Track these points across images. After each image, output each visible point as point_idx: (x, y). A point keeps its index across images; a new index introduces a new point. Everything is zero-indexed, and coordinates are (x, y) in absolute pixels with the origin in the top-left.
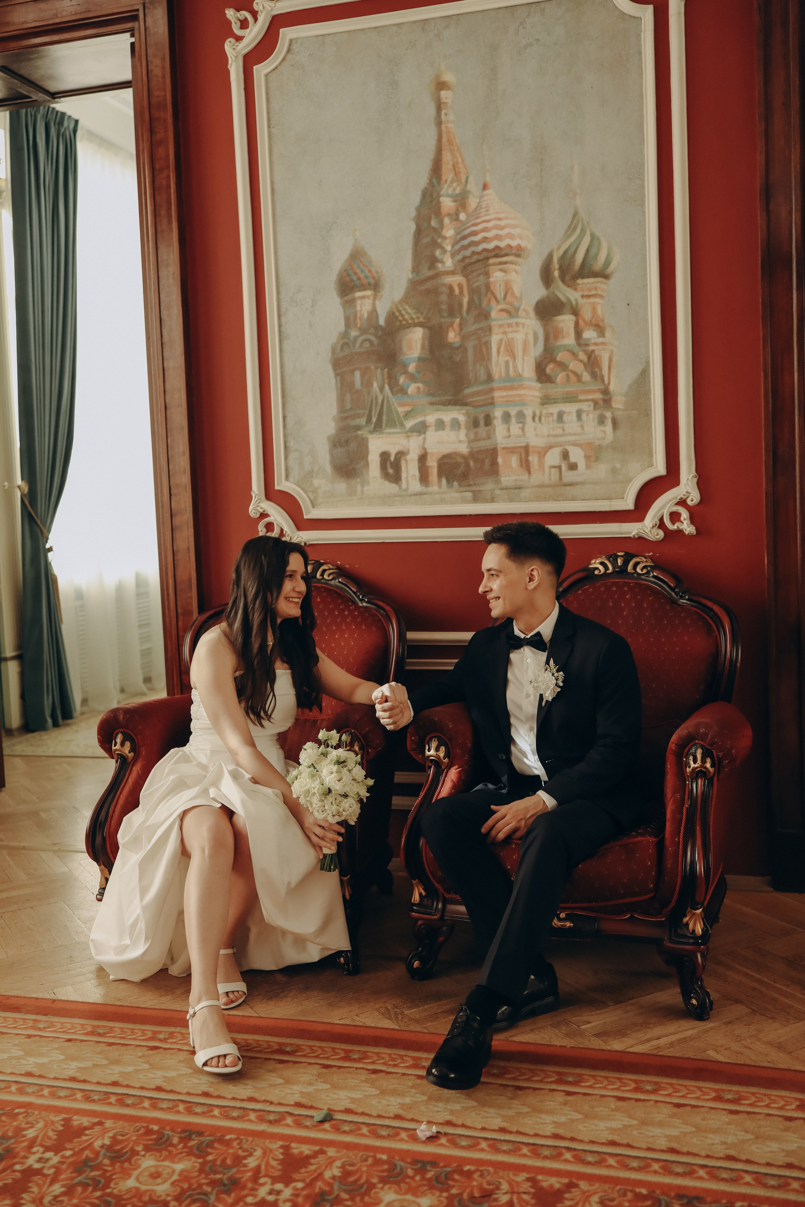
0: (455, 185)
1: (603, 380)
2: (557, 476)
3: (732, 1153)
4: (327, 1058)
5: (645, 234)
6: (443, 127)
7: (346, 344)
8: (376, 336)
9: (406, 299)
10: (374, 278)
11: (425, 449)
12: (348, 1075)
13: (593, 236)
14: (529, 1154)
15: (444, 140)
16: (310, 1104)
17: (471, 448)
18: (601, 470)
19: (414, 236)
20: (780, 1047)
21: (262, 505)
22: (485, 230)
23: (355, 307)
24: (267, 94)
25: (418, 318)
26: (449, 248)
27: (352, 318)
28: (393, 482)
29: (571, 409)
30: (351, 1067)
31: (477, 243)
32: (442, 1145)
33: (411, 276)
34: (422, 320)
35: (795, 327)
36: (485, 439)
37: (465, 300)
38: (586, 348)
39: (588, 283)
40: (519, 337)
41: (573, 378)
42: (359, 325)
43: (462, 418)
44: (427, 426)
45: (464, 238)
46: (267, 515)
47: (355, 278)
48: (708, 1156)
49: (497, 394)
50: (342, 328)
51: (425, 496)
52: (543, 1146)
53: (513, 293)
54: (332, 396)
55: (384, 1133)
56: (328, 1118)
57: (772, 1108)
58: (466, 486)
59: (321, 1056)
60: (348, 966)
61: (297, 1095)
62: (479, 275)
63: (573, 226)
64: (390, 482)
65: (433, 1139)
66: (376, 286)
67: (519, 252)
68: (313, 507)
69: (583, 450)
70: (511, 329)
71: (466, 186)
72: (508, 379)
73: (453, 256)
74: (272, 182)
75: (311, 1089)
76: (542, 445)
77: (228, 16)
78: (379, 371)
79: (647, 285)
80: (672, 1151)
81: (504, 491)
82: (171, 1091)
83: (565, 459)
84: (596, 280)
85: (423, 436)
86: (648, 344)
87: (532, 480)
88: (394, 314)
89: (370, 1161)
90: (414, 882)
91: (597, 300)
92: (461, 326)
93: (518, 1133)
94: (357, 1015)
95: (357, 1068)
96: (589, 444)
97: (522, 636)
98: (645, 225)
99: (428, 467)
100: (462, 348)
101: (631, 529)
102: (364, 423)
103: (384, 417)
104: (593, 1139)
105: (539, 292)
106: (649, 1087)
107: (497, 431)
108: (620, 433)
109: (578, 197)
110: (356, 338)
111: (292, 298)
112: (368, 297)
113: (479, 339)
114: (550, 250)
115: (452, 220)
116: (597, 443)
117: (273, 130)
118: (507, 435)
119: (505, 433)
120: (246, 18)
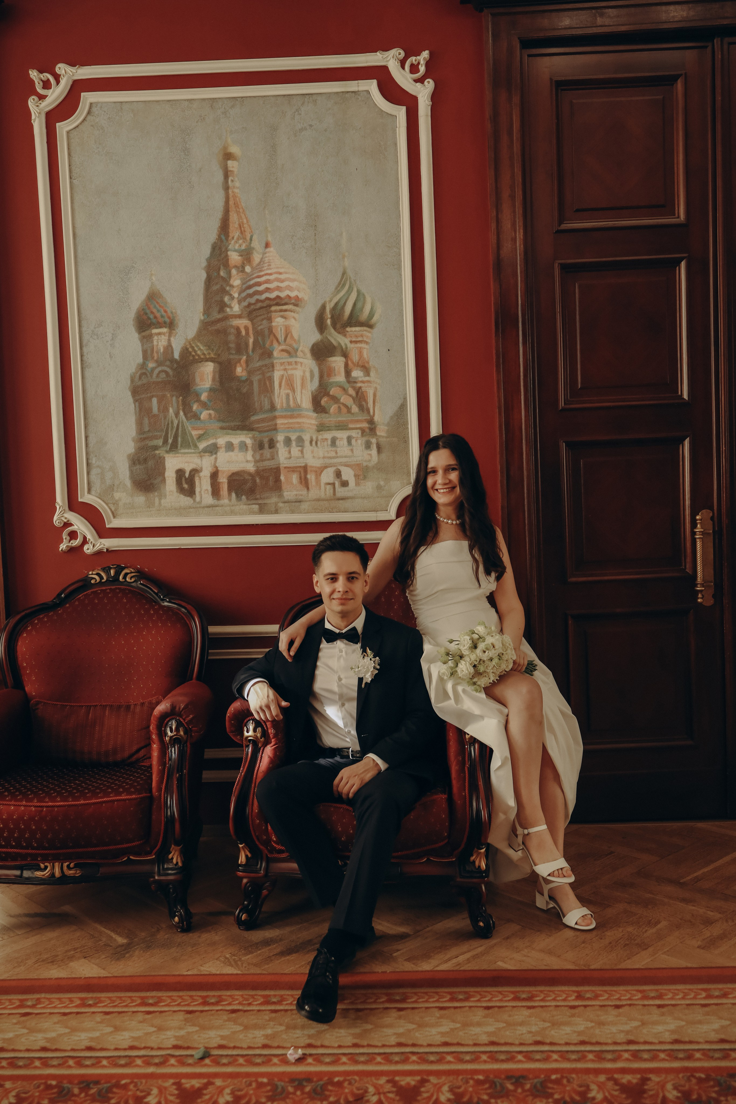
0: (241, 241)
1: (369, 412)
2: (332, 491)
3: (539, 1038)
4: (188, 1005)
5: (402, 292)
6: (230, 191)
7: (145, 374)
8: (171, 368)
9: (198, 336)
10: (169, 318)
11: (217, 467)
12: (212, 1017)
13: (359, 292)
14: (382, 1061)
15: (231, 203)
16: (186, 1045)
17: (257, 467)
18: (368, 487)
19: (205, 283)
20: (550, 952)
21: (66, 515)
22: (267, 282)
23: (152, 342)
24: (69, 149)
26: (236, 295)
27: (149, 352)
28: (188, 496)
29: (342, 435)
30: (211, 1010)
31: (261, 293)
32: (310, 1064)
33: (202, 318)
34: (212, 356)
35: (522, 374)
36: (269, 460)
37: (251, 340)
38: (355, 385)
39: (355, 331)
40: (298, 374)
41: (344, 410)
42: (155, 358)
43: (249, 441)
44: (218, 448)
45: (250, 287)
46: (71, 525)
47: (152, 316)
48: (521, 1044)
49: (279, 421)
50: (140, 360)
51: (217, 508)
52: (392, 1053)
53: (292, 336)
54: (131, 420)
55: (259, 1060)
56: (206, 1055)
57: (558, 1001)
58: (253, 499)
59: (182, 1004)
60: (183, 924)
61: (172, 1039)
62: (263, 320)
63: (342, 283)
64: (185, 495)
65: (301, 1060)
66: (171, 325)
67: (297, 302)
68: (114, 517)
69: (353, 470)
70: (290, 367)
71: (250, 243)
72: (288, 408)
73: (240, 302)
74: (74, 227)
75: (182, 1033)
76: (319, 465)
77: (31, 76)
78: (174, 398)
79: (404, 335)
80: (493, 1043)
81: (286, 504)
82: (56, 1050)
83: (338, 478)
84: (362, 328)
85: (214, 456)
86: (406, 383)
87: (310, 495)
88: (187, 349)
89: (254, 1085)
90: (241, 846)
91: (363, 345)
92: (247, 362)
93: (369, 1046)
94: (201, 966)
95: (217, 1011)
96: (358, 465)
97: (338, 631)
98: (401, 285)
99: (219, 483)
100: (248, 381)
102: (161, 444)
103: (180, 439)
104: (430, 1043)
105: (315, 337)
106: (461, 997)
107: (280, 453)
108: (383, 456)
109: (346, 259)
110: (153, 369)
111: (93, 331)
112: (164, 334)
113: (263, 374)
114: (323, 302)
115: (238, 272)
116: (365, 464)
117: (74, 181)
118: (289, 456)
119: (287, 455)
120: (48, 80)
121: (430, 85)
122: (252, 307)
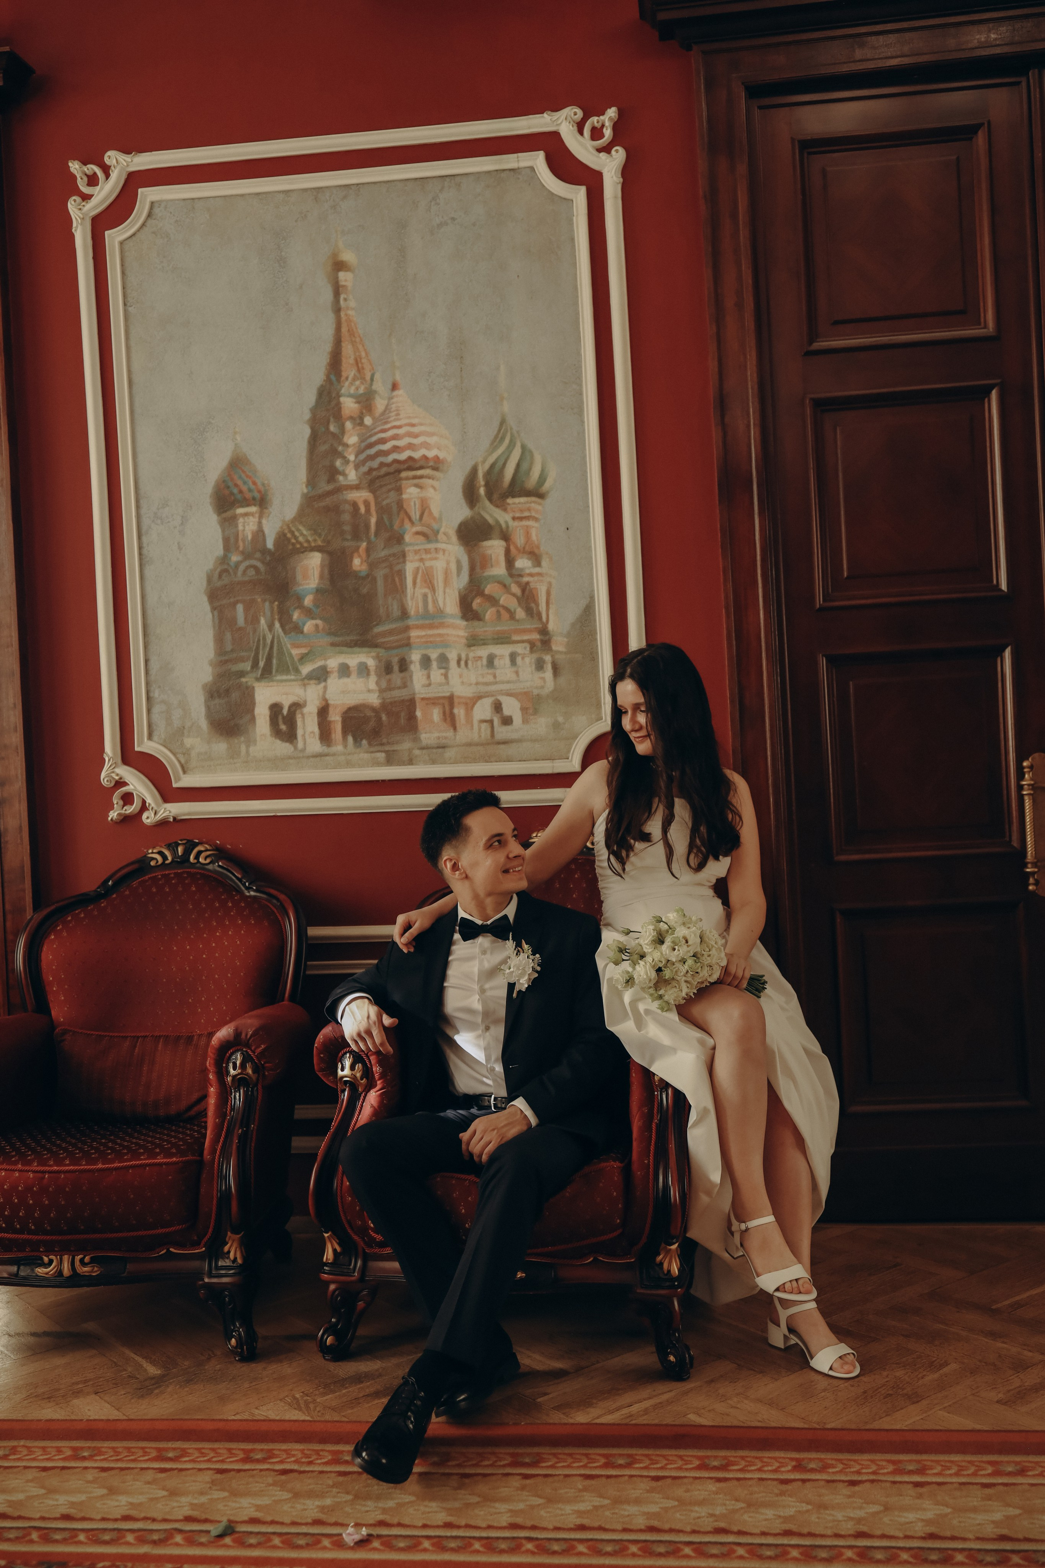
0: (358, 383)
1: (540, 618)
2: (489, 732)
3: (722, 1525)
4: (222, 1461)
5: (585, 446)
6: (342, 314)
7: (226, 571)
8: (263, 563)
9: (300, 516)
10: (259, 492)
11: (326, 700)
12: (251, 1479)
13: (523, 447)
14: (481, 1549)
15: (344, 329)
16: (204, 1517)
17: (383, 698)
18: (541, 725)
19: (309, 442)
20: (771, 1403)
21: (117, 770)
22: (395, 437)
23: (236, 526)
24: (122, 265)
25: (315, 540)
26: (352, 458)
27: (232, 540)
28: (286, 741)
29: (503, 651)
30: (253, 1470)
31: (386, 453)
32: (375, 1549)
33: (305, 491)
34: (320, 543)
35: (759, 558)
36: (399, 688)
37: (373, 520)
38: (520, 579)
39: (519, 503)
40: (439, 565)
41: (505, 615)
42: (241, 549)
43: (371, 663)
44: (328, 672)
45: (371, 446)
46: (125, 784)
47: (235, 491)
48: (694, 1532)
49: (414, 633)
50: (220, 551)
51: (328, 758)
52: (498, 1538)
53: (431, 513)
54: (207, 636)
55: (302, 1542)
56: (229, 1530)
57: (765, 1471)
58: (377, 745)
59: (214, 1459)
60: (242, 1349)
61: (186, 1508)
62: (389, 491)
63: (500, 436)
64: (283, 740)
65: (363, 1543)
66: (262, 502)
67: (437, 465)
68: (184, 772)
69: (519, 701)
70: (429, 556)
71: (371, 385)
72: (426, 615)
73: (357, 467)
74: (129, 372)
75: (203, 1499)
76: (471, 695)
77: (72, 170)
78: (267, 604)
79: (588, 507)
80: (652, 1529)
81: (424, 751)
82: (20, 1518)
83: (498, 712)
84: (529, 499)
85: (323, 684)
86: (592, 575)
87: (458, 737)
88: (285, 535)
90: (326, 1235)
91: (530, 523)
92: (368, 550)
93: (468, 1526)
94: (256, 1408)
95: (261, 1470)
96: (526, 693)
97: (479, 923)
98: (584, 436)
99: (330, 722)
100: (370, 578)
102: (249, 668)
103: (275, 661)
104: (559, 1525)
105: (463, 513)
106: (621, 1461)
107: (415, 678)
108: (562, 680)
109: (505, 403)
110: (238, 564)
111: (155, 513)
112: (252, 514)
113: (391, 567)
114: (473, 463)
115: (355, 425)
116: (536, 692)
117: (130, 309)
118: (427, 682)
119: (424, 681)
120: (95, 173)
121: (619, 155)
122: (374, 473)
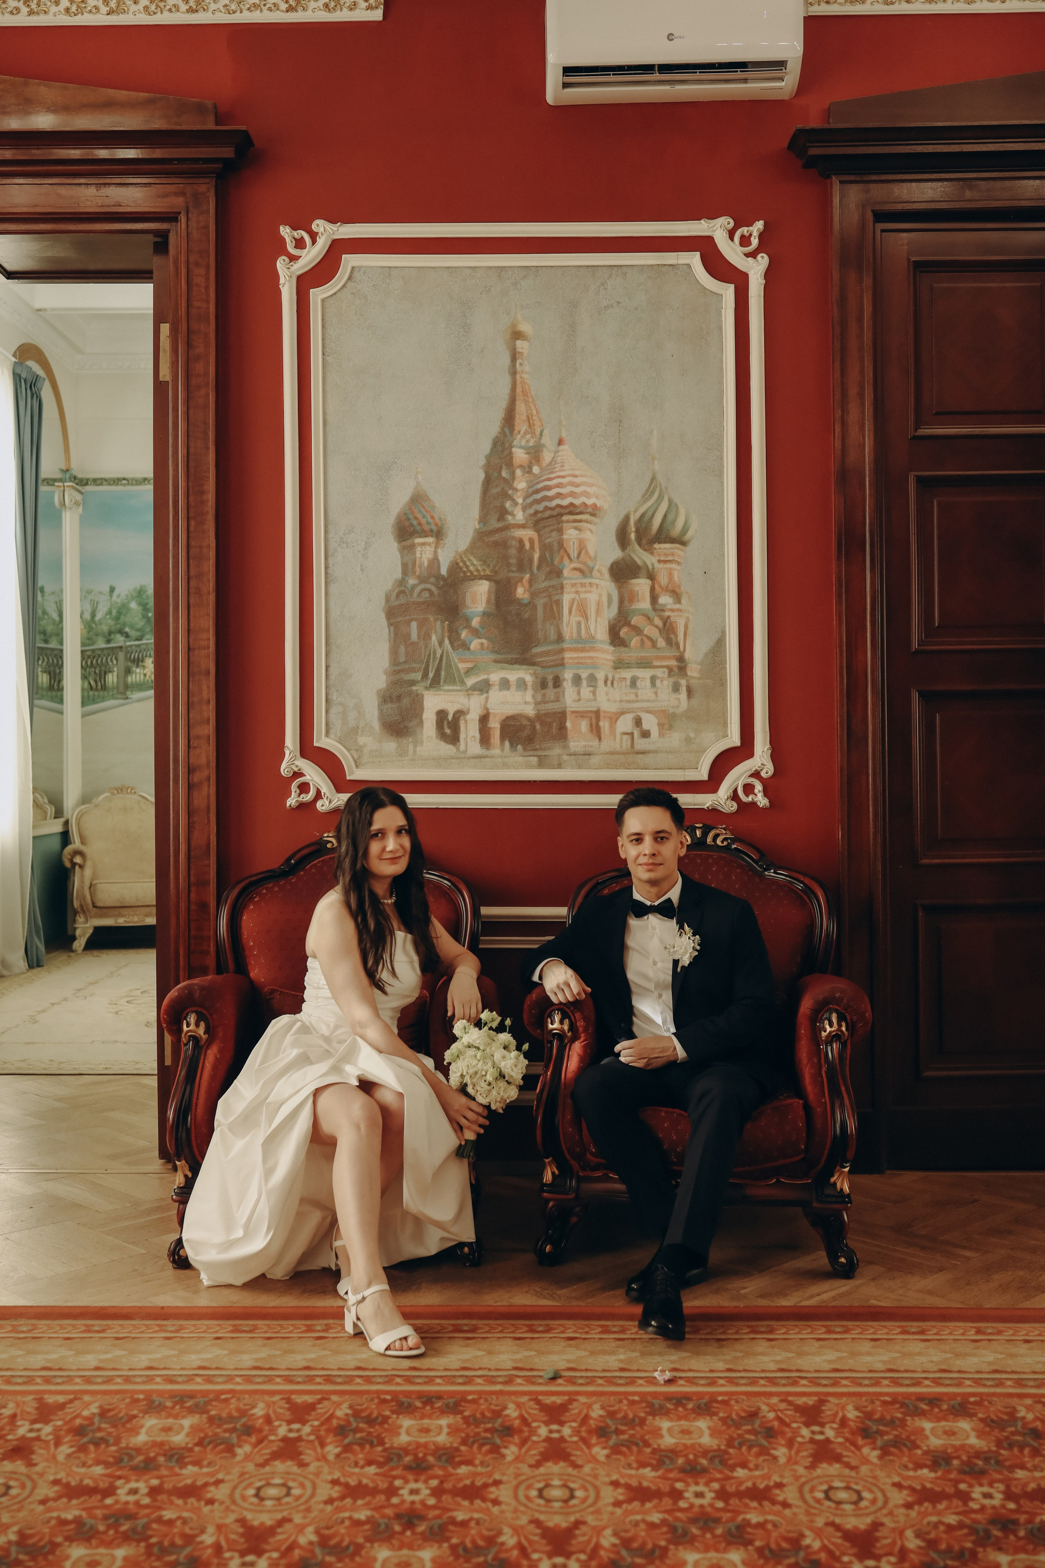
0: (528, 436)
1: (678, 647)
2: (629, 743)
3: (942, 1367)
4: (513, 1332)
5: (723, 503)
6: (517, 377)
7: (403, 592)
8: (436, 586)
9: (471, 549)
10: (437, 525)
11: (487, 709)
12: (546, 1344)
13: (670, 501)
14: (767, 1384)
15: (519, 390)
16: (528, 1367)
17: (537, 710)
18: (675, 739)
19: (483, 485)
21: (296, 762)
22: (559, 485)
23: (415, 554)
24: (322, 320)
25: (484, 570)
26: (520, 501)
27: (410, 565)
28: (450, 743)
29: (645, 674)
30: (543, 1338)
31: (551, 499)
32: (683, 1385)
33: (477, 526)
34: (488, 572)
35: (867, 608)
36: (553, 701)
37: (536, 556)
38: (662, 613)
39: (664, 548)
40: (592, 598)
41: (648, 643)
42: (417, 573)
43: (529, 679)
44: (490, 685)
45: (537, 491)
46: (302, 775)
47: (415, 523)
48: (924, 1371)
49: (567, 655)
50: (399, 575)
51: (486, 759)
52: (775, 1377)
53: (587, 553)
54: (384, 648)
55: (620, 1381)
56: (557, 1375)
57: (954, 1335)
58: (530, 750)
59: (505, 1331)
61: (509, 1362)
62: (552, 531)
63: (650, 490)
64: (447, 742)
65: (670, 1382)
66: (438, 534)
67: (594, 511)
68: (357, 767)
69: (657, 717)
70: (584, 589)
71: (540, 439)
72: (579, 640)
73: (524, 509)
74: (324, 413)
75: (518, 1356)
76: (614, 711)
77: (282, 233)
78: (438, 623)
79: (724, 554)
80: (890, 1370)
81: (572, 757)
82: (376, 1369)
83: (638, 726)
84: (673, 545)
85: (485, 695)
86: (724, 614)
87: (601, 747)
88: (457, 564)
89: (625, 1402)
90: (547, 1160)
91: (673, 566)
92: (530, 582)
93: (746, 1370)
95: (550, 1338)
96: (663, 711)
97: (648, 903)
98: (723, 495)
99: (490, 728)
101: (705, 801)
102: (419, 679)
103: (443, 673)
104: (817, 1369)
105: (615, 554)
107: (567, 693)
108: (695, 701)
109: (656, 462)
110: (414, 587)
111: (342, 538)
112: (429, 544)
113: (550, 596)
114: (626, 512)
115: (524, 473)
116: (671, 711)
117: (328, 358)
118: (578, 698)
119: (576, 697)
120: (302, 237)
121: (763, 260)
122: (539, 515)
